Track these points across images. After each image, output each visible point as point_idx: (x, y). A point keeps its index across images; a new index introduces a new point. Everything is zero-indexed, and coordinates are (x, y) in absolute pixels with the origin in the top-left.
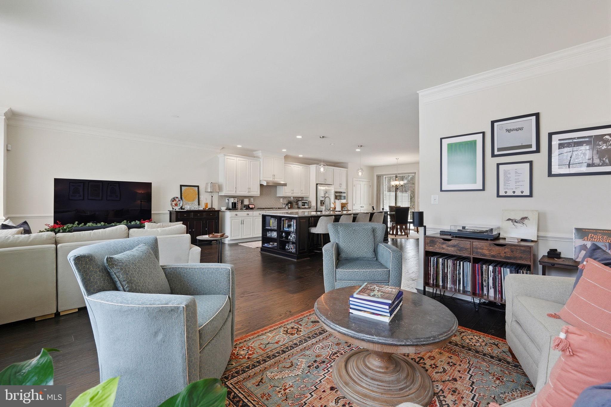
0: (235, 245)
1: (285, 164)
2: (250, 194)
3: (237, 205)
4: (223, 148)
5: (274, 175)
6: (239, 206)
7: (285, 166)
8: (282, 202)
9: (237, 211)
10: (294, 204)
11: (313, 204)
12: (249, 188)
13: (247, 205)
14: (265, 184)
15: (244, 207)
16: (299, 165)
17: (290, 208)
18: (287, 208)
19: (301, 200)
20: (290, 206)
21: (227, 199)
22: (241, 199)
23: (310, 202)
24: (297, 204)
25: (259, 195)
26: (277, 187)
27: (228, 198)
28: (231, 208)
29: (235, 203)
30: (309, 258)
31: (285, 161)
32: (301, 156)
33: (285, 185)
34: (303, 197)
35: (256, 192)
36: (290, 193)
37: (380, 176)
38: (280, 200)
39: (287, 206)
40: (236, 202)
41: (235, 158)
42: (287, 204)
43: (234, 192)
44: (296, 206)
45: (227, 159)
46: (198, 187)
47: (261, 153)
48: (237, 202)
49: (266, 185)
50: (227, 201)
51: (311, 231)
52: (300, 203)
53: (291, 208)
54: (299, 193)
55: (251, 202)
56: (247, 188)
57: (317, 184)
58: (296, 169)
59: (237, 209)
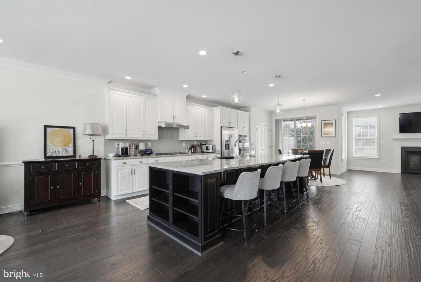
0: (122, 202)
1: (187, 104)
2: (145, 138)
3: (130, 151)
4: (110, 82)
5: (175, 117)
6: (132, 151)
7: (187, 106)
8: (185, 146)
9: (130, 159)
10: (198, 148)
11: (218, 148)
12: (144, 131)
13: (142, 151)
14: (163, 125)
15: (140, 153)
16: (203, 107)
17: (193, 152)
18: (190, 152)
19: (204, 144)
20: (194, 150)
21: (116, 143)
22: (136, 143)
23: (215, 146)
24: (201, 148)
25: (157, 139)
26: (179, 129)
27: (118, 143)
28: (121, 155)
29: (126, 149)
30: (222, 243)
31: (187, 102)
32: (204, 96)
33: (187, 127)
34: (207, 141)
35: (153, 134)
36: (193, 136)
37: (279, 121)
38: (182, 144)
39: (190, 151)
40: (128, 147)
41: (125, 94)
42: (190, 149)
43: (124, 135)
44: (200, 150)
45: (113, 94)
46: (74, 128)
47: (159, 91)
48: (130, 147)
49: (164, 127)
50: (116, 146)
51: (223, 195)
52: (204, 147)
53: (195, 152)
54: (202, 137)
55: (148, 146)
56: (142, 130)
57: (221, 127)
58: (199, 111)
59: (130, 156)
